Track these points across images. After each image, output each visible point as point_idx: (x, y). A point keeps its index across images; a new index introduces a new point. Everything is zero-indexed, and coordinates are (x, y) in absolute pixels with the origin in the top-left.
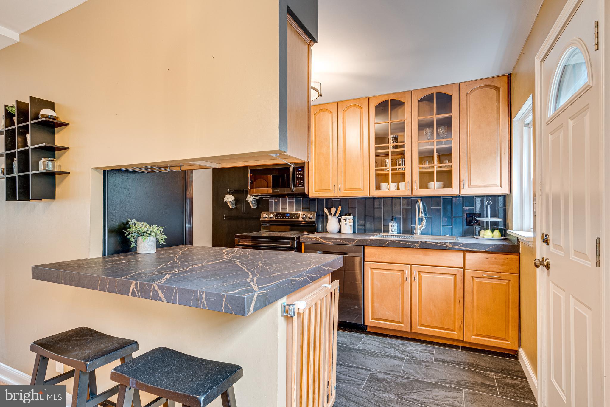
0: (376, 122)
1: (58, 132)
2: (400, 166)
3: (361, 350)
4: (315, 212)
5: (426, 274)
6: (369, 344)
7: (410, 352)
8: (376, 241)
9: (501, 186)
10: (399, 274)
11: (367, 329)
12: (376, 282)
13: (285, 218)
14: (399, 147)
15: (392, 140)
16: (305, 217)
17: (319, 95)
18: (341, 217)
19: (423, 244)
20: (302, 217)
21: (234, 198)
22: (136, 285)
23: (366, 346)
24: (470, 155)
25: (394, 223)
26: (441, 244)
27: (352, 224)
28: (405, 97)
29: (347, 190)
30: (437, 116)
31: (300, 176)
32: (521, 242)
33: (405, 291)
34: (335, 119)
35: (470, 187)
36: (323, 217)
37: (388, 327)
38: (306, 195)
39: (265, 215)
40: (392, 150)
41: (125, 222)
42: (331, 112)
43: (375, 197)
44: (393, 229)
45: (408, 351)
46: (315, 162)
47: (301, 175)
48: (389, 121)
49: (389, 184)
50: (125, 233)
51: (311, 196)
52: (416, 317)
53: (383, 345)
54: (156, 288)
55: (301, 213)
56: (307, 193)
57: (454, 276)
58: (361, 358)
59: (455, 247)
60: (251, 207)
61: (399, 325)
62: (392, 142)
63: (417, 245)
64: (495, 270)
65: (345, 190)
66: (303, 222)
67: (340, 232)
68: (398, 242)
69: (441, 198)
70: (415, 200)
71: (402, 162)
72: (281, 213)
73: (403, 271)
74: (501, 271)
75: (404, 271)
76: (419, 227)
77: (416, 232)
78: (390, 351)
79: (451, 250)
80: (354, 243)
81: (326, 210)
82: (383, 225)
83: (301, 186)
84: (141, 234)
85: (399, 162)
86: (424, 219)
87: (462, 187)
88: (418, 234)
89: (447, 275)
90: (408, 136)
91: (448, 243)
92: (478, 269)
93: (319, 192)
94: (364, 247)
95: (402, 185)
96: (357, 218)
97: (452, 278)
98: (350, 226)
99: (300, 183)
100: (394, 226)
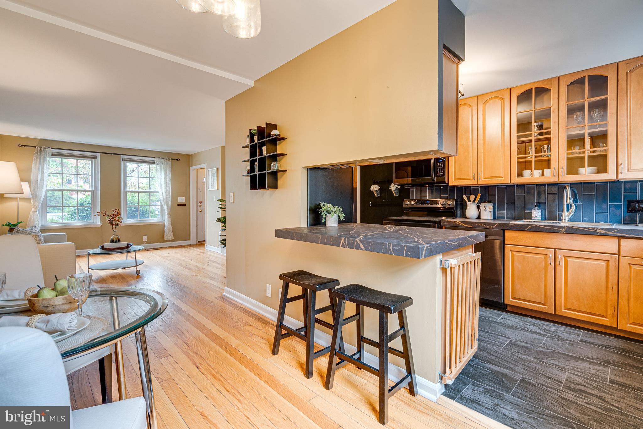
0: (519, 111)
1: (279, 144)
2: (545, 152)
3: (501, 323)
4: (454, 199)
5: (573, 259)
6: (508, 320)
7: (553, 331)
8: (517, 225)
10: (542, 258)
11: (507, 308)
12: (516, 264)
13: (426, 205)
14: (544, 134)
15: (536, 127)
16: (444, 203)
17: (461, 95)
18: (481, 204)
19: (570, 229)
20: (441, 204)
21: (379, 188)
22: (345, 240)
23: (505, 321)
25: (538, 209)
26: (591, 229)
27: (492, 210)
28: (551, 84)
29: (487, 178)
30: (590, 99)
31: (440, 168)
33: (549, 274)
34: (475, 112)
35: (630, 172)
36: (461, 205)
37: (529, 307)
38: (446, 183)
39: (407, 202)
40: (536, 138)
41: (318, 203)
42: (471, 106)
43: (517, 184)
44: (537, 216)
45: (551, 330)
47: (441, 165)
48: (533, 110)
49: (532, 171)
50: (319, 211)
51: (450, 184)
52: (561, 300)
53: (524, 322)
54: (359, 242)
55: (440, 200)
56: (446, 182)
57: (606, 262)
58: (500, 329)
59: (608, 233)
60: (394, 195)
61: (541, 307)
62: (535, 129)
63: (563, 230)
65: (484, 178)
66: (442, 209)
67: (479, 217)
68: (541, 226)
69: (594, 184)
70: (562, 186)
71: (548, 148)
72: (422, 201)
73: (547, 255)
76: (566, 213)
77: (563, 219)
78: (531, 328)
79: (602, 235)
80: (494, 227)
81: (465, 197)
82: (525, 212)
83: (441, 176)
84: (330, 212)
85: (543, 149)
86: (573, 205)
87: (620, 171)
88: (566, 221)
89: (599, 261)
90: (555, 122)
91: (600, 229)
92: (637, 256)
93: (458, 181)
94: (504, 231)
95: (547, 172)
96: (498, 204)
97: (604, 263)
98: (489, 212)
99: (440, 173)
100: (538, 212)
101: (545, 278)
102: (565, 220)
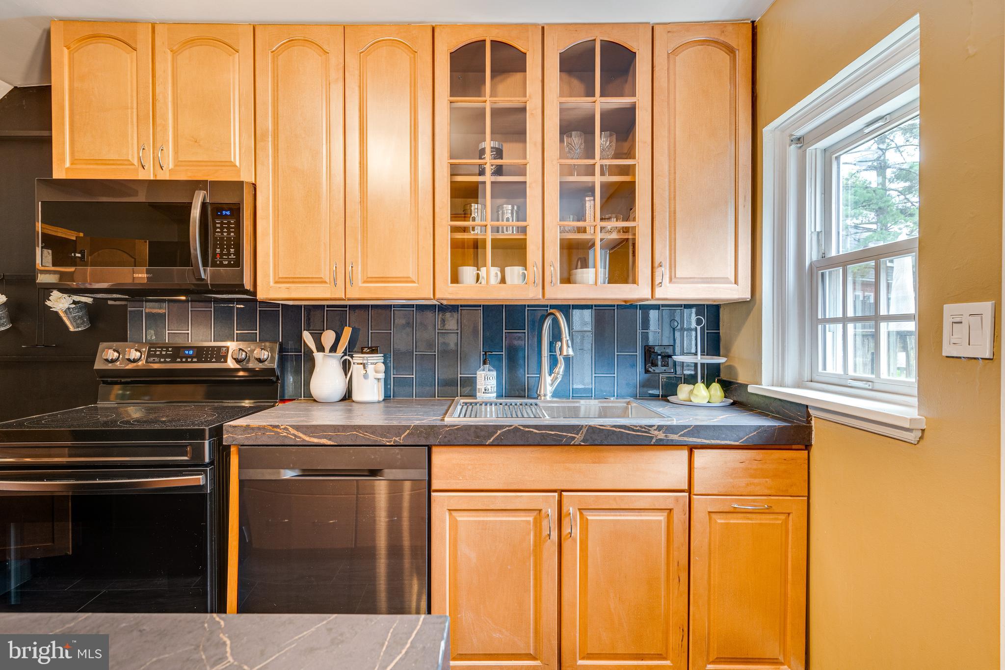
4: (275, 341)
5: (599, 515)
8: (466, 430)
9: (736, 282)
10: (528, 522)
12: (464, 549)
13: (182, 362)
16: (244, 356)
18: (352, 357)
19: (594, 432)
20: (235, 359)
24: (675, 206)
25: (489, 371)
27: (382, 376)
28: (527, 38)
29: (370, 282)
30: (604, 99)
31: (225, 234)
32: (813, 419)
33: (545, 568)
35: (675, 283)
36: (298, 358)
38: (247, 292)
39: (112, 352)
43: (450, 302)
44: (489, 387)
46: (274, 195)
47: (228, 228)
48: (488, 99)
51: (261, 295)
52: (573, 634)
55: (232, 346)
56: (248, 286)
57: (665, 514)
59: (674, 437)
60: (67, 328)
62: (490, 156)
63: (579, 438)
64: (758, 490)
65: (365, 282)
66: (241, 373)
67: (347, 397)
68: (527, 429)
72: (167, 348)
73: (540, 510)
74: (773, 492)
75: (543, 512)
76: (549, 379)
77: (542, 392)
79: (660, 445)
80: (400, 440)
81: (307, 337)
82: (459, 376)
83: (229, 265)
87: (658, 280)
88: (548, 398)
89: (650, 513)
91: (655, 428)
92: (723, 491)
93: (287, 285)
94: (429, 449)
95: (514, 273)
96: (395, 357)
97: (662, 518)
98: (376, 381)
99: (225, 255)
100: (491, 378)
101: (535, 579)
102: (545, 395)
